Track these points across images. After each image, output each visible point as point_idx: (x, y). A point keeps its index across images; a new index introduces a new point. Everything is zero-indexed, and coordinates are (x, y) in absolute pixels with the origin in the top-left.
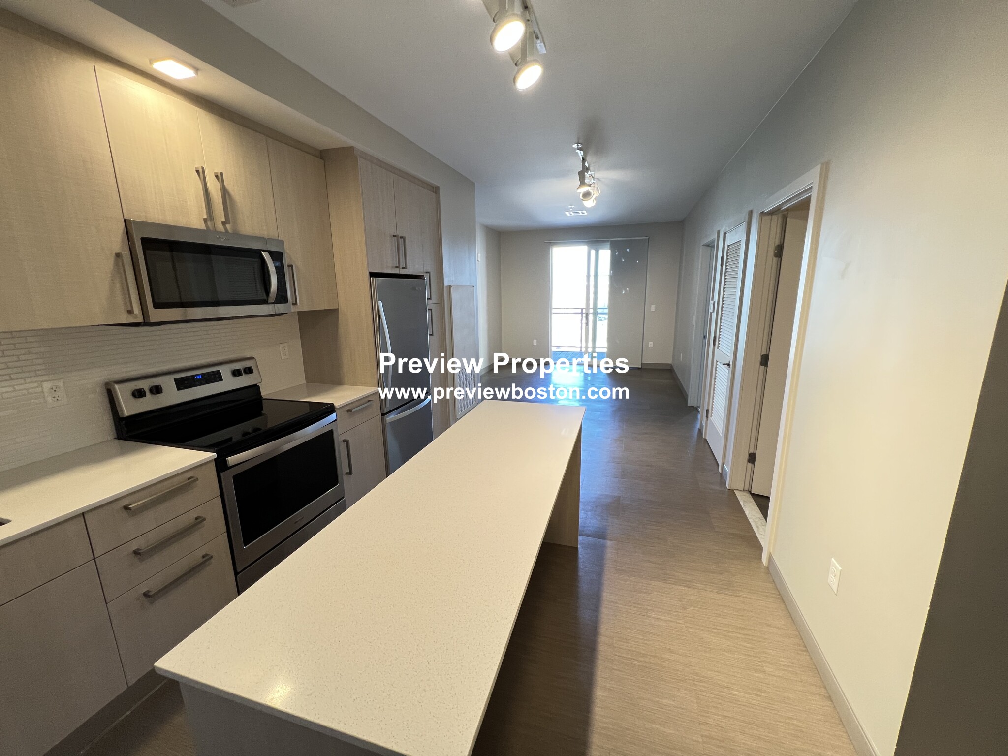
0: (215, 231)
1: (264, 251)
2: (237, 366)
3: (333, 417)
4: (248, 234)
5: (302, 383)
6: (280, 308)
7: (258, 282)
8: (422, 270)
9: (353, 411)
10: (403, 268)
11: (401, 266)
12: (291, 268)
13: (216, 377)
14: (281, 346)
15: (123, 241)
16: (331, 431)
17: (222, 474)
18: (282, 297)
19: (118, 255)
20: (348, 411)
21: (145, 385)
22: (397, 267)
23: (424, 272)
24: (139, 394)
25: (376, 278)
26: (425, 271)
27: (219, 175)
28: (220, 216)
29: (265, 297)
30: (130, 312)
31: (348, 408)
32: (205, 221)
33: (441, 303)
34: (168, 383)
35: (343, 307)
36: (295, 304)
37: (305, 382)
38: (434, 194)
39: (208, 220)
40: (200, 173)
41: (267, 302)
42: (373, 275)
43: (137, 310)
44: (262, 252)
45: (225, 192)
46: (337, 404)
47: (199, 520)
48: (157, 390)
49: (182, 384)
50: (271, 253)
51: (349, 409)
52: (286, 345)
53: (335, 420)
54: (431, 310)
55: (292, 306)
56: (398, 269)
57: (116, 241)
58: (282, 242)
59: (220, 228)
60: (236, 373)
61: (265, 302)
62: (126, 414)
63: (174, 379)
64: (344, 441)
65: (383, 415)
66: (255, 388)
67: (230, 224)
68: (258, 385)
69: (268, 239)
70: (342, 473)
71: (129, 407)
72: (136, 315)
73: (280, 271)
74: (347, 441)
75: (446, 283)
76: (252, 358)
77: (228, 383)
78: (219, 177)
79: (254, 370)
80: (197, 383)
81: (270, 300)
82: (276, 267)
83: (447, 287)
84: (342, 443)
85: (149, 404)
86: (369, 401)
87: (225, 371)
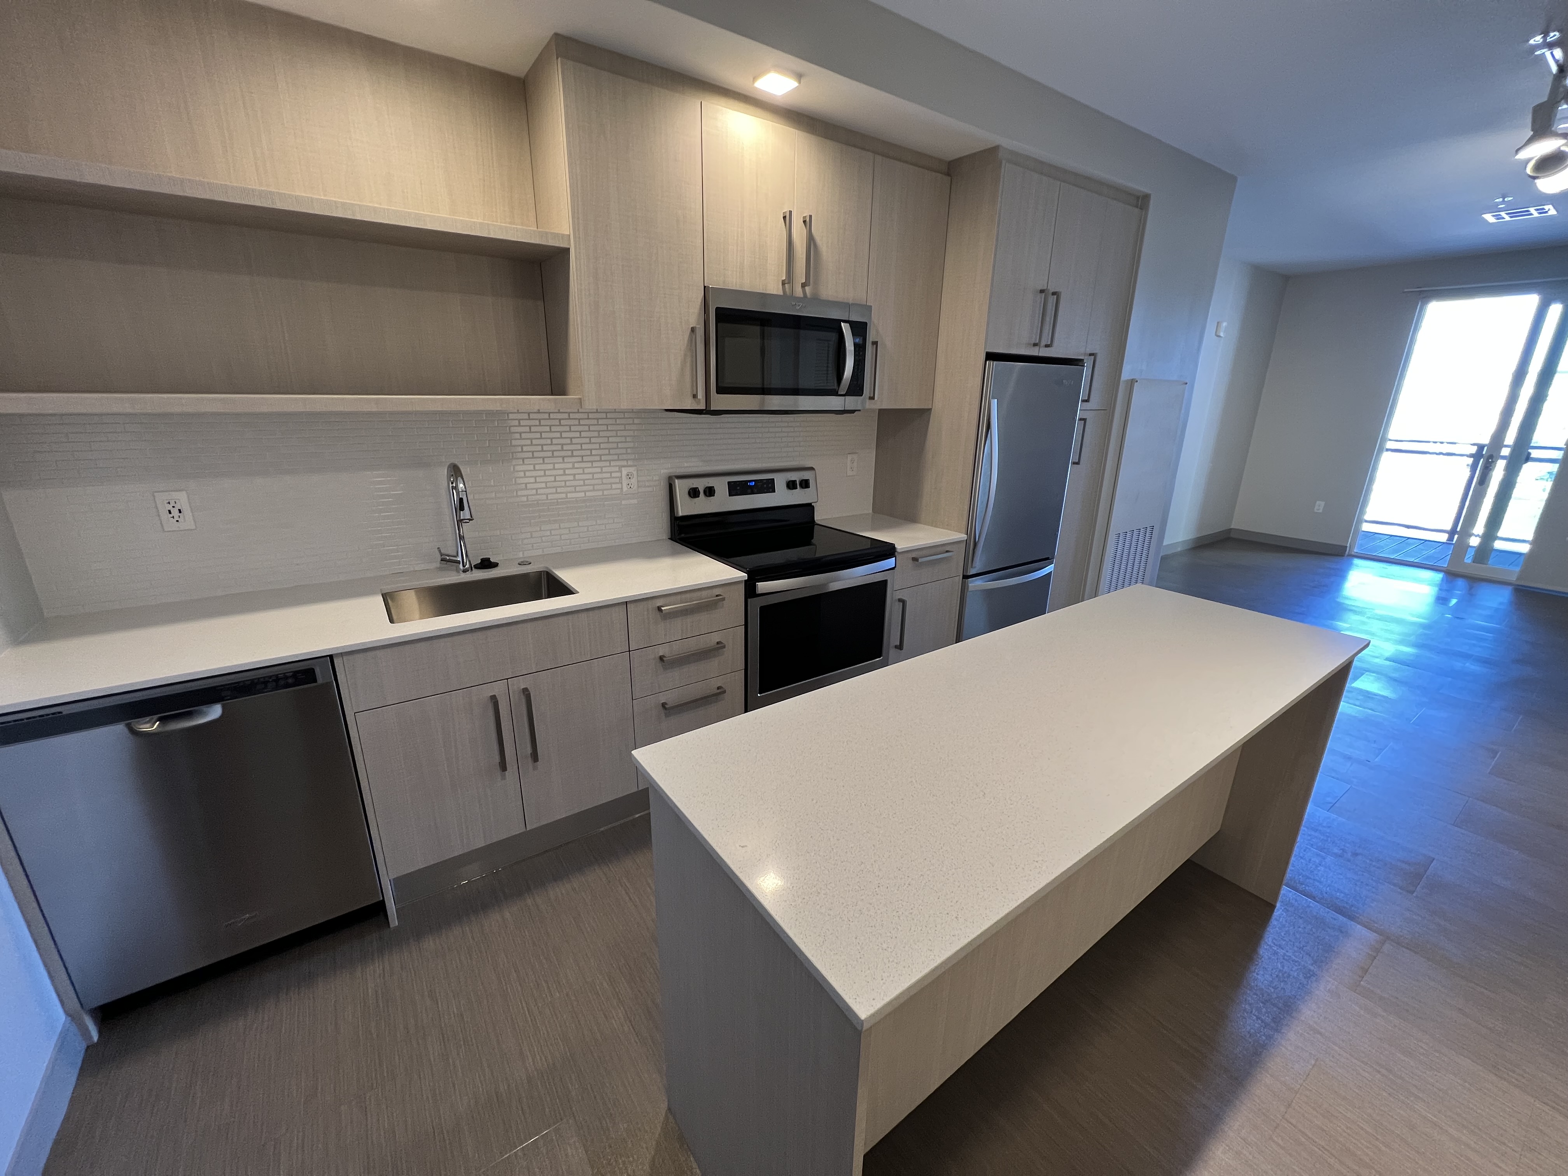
0: (792, 297)
1: (845, 321)
2: (796, 476)
3: (890, 563)
4: (830, 299)
5: (866, 512)
6: (851, 402)
7: (830, 365)
8: (1082, 350)
9: (920, 560)
10: (1047, 346)
11: (1043, 343)
12: (875, 346)
13: (768, 487)
14: (850, 457)
15: (699, 314)
16: (885, 583)
17: (749, 600)
18: (856, 388)
19: (693, 330)
20: (915, 559)
21: (701, 484)
22: (1035, 345)
23: (1085, 354)
24: (694, 493)
25: (995, 362)
26: (1089, 351)
27: (808, 220)
28: (800, 276)
29: (836, 387)
30: (695, 396)
31: (914, 555)
32: (783, 283)
33: (1108, 410)
34: (721, 486)
35: (938, 406)
36: (872, 398)
37: (871, 511)
38: (1137, 210)
39: (786, 282)
40: (787, 218)
41: (837, 392)
42: (991, 356)
43: (701, 395)
44: (842, 324)
45: (811, 239)
46: (899, 546)
47: (720, 646)
48: (710, 492)
49: (736, 489)
50: (854, 325)
51: (916, 557)
52: (855, 456)
53: (893, 569)
54: (1084, 420)
55: (868, 400)
56: (1037, 348)
57: (692, 315)
58: (869, 308)
59: (798, 292)
60: (791, 485)
61: (835, 393)
62: (680, 514)
63: (728, 482)
64: (900, 600)
65: (966, 577)
66: (809, 508)
67: (809, 286)
68: (813, 504)
69: (853, 304)
70: (889, 644)
71: (686, 507)
72: (700, 400)
73: (860, 350)
74: (903, 602)
75: (1126, 375)
76: (812, 469)
77: (781, 497)
78: (807, 222)
79: (812, 483)
80: (749, 491)
81: (842, 391)
82: (855, 345)
83: (1127, 381)
84: (897, 603)
85: (703, 506)
86: (947, 552)
87: (780, 481)
